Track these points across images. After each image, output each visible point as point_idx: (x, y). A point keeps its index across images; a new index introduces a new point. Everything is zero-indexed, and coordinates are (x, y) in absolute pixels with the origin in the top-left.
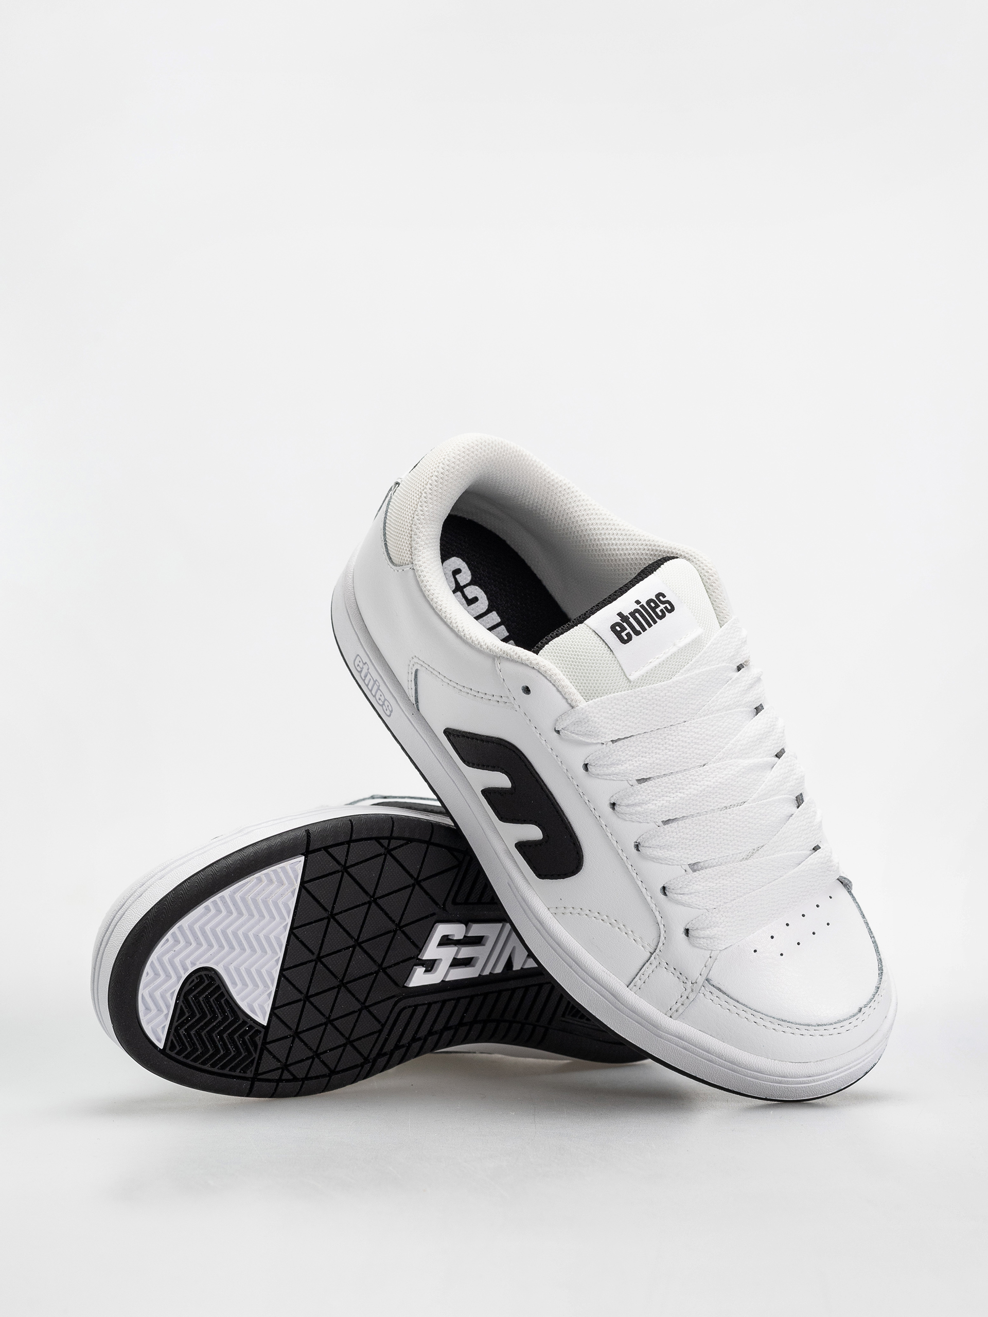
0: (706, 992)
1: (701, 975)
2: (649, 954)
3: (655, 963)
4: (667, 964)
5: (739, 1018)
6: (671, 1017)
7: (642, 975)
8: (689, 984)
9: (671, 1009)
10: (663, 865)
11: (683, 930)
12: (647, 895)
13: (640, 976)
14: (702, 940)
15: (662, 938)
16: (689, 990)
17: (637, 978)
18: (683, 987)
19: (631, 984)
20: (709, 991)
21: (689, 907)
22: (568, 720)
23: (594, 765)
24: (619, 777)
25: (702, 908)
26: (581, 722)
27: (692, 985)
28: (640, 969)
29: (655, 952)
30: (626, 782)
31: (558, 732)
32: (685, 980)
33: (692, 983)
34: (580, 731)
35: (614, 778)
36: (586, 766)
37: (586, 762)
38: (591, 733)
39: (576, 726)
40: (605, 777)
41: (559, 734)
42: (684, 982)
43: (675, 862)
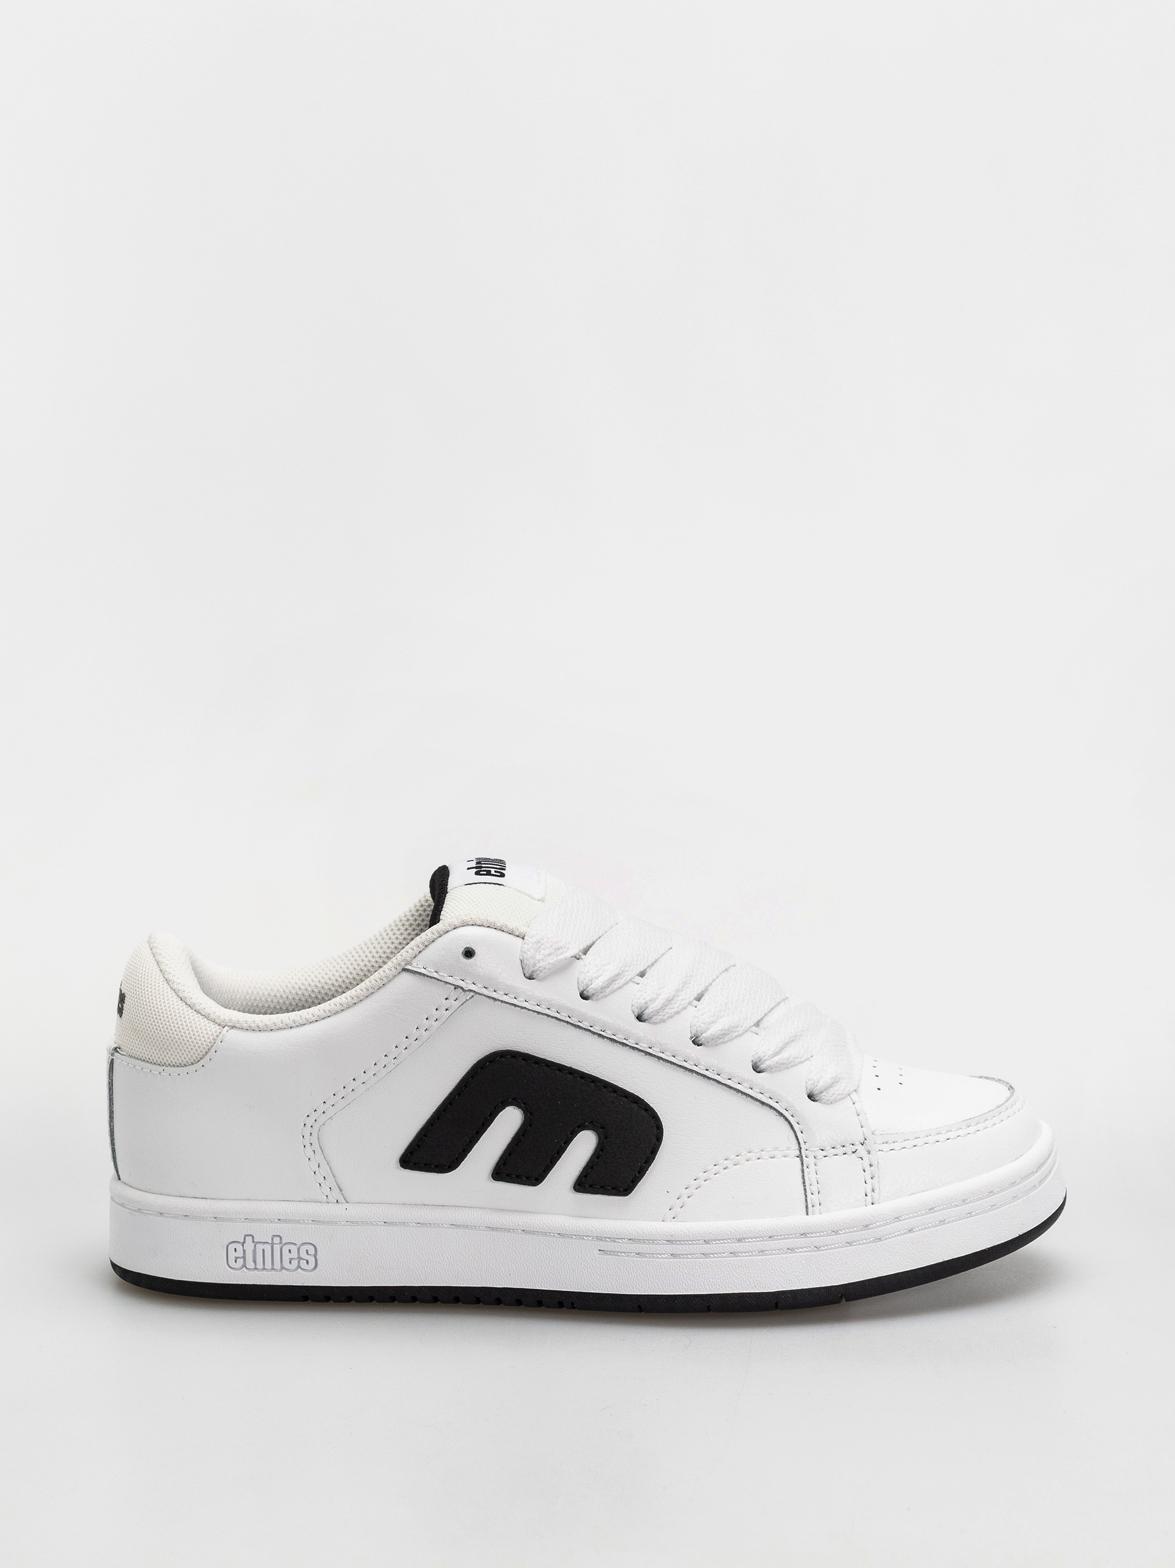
0: (880, 1146)
1: (862, 1127)
2: (799, 1158)
3: (811, 1161)
4: (822, 1150)
5: (930, 1146)
6: (873, 1203)
7: (811, 1187)
8: (860, 1149)
9: (866, 1195)
11: (805, 1098)
12: (746, 1088)
13: (809, 1189)
14: (831, 1089)
15: (796, 1126)
16: (865, 1155)
17: (809, 1194)
18: (857, 1159)
19: (809, 1207)
20: (882, 1143)
21: (792, 1066)
22: (531, 950)
23: (590, 983)
24: (621, 982)
25: (803, 1059)
26: (543, 944)
27: (864, 1145)
28: (804, 1183)
29: (801, 1148)
30: (631, 984)
31: (530, 978)
32: (854, 1148)
33: (862, 1145)
34: (550, 954)
35: (617, 986)
36: (584, 997)
37: (581, 989)
38: (560, 950)
39: (542, 952)
40: (608, 991)
41: (534, 979)
42: (854, 1152)
43: (741, 1030)
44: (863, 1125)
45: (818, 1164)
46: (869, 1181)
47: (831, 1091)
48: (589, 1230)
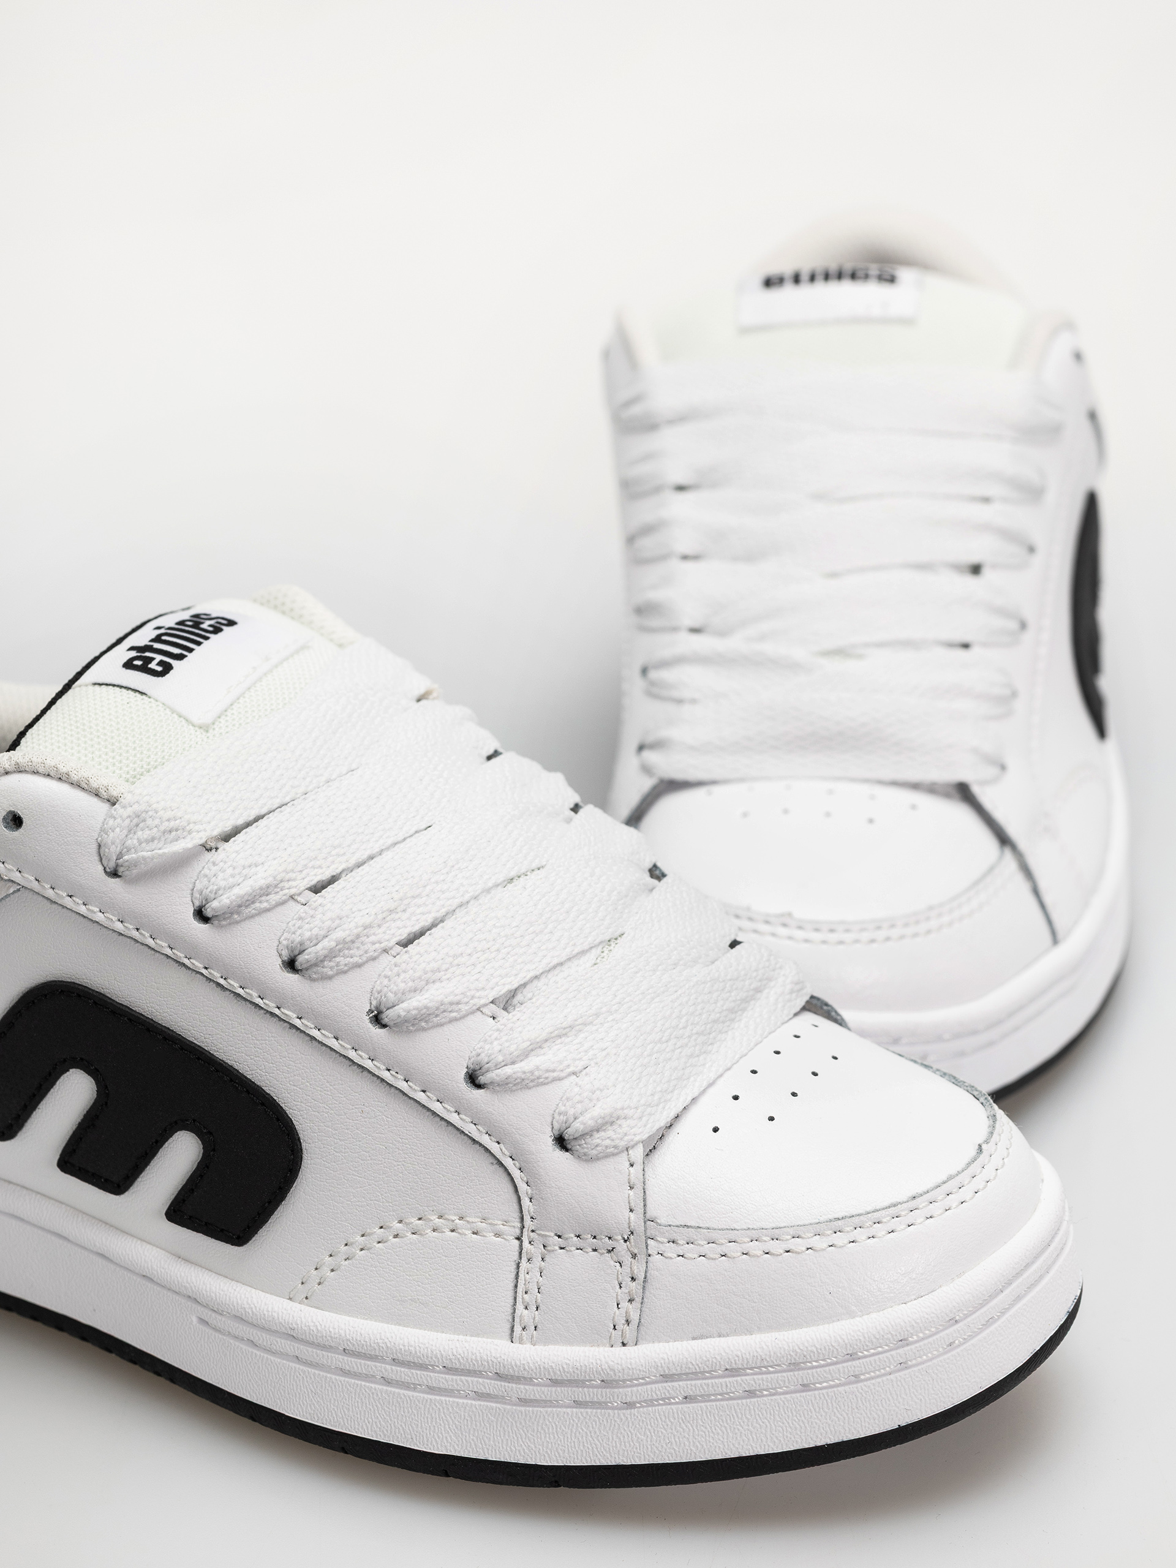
0: (661, 1245)
1: (631, 1211)
2: (517, 1242)
3: (535, 1250)
4: (559, 1237)
5: (752, 1259)
6: (624, 1344)
7: (525, 1296)
8: (621, 1247)
9: (615, 1328)
10: (445, 1028)
11: (549, 1141)
12: (448, 1110)
13: (523, 1298)
14: (596, 1135)
15: (522, 1187)
16: (627, 1259)
17: (520, 1307)
18: (612, 1263)
19: (515, 1329)
20: (666, 1240)
21: (538, 1085)
22: (118, 830)
23: (213, 896)
24: (274, 898)
25: (563, 1075)
26: (144, 821)
27: (628, 1243)
28: (516, 1286)
29: (524, 1227)
30: (291, 903)
31: (114, 874)
32: (610, 1244)
33: (625, 1241)
34: (153, 839)
35: (265, 905)
36: (201, 915)
37: (197, 904)
38: (174, 833)
39: (140, 833)
40: (247, 911)
41: (120, 876)
42: (609, 1251)
43: (464, 1008)
44: (633, 1207)
45: (547, 1259)
46: (625, 1304)
47: (597, 1139)
48: (182, 1285)
